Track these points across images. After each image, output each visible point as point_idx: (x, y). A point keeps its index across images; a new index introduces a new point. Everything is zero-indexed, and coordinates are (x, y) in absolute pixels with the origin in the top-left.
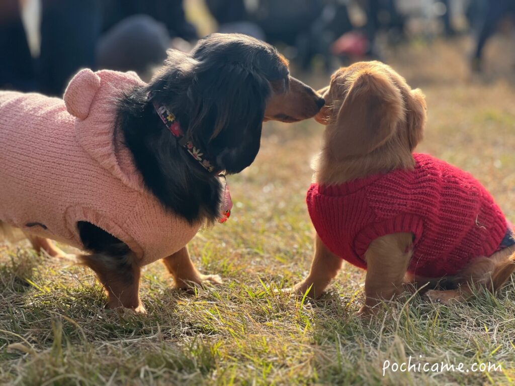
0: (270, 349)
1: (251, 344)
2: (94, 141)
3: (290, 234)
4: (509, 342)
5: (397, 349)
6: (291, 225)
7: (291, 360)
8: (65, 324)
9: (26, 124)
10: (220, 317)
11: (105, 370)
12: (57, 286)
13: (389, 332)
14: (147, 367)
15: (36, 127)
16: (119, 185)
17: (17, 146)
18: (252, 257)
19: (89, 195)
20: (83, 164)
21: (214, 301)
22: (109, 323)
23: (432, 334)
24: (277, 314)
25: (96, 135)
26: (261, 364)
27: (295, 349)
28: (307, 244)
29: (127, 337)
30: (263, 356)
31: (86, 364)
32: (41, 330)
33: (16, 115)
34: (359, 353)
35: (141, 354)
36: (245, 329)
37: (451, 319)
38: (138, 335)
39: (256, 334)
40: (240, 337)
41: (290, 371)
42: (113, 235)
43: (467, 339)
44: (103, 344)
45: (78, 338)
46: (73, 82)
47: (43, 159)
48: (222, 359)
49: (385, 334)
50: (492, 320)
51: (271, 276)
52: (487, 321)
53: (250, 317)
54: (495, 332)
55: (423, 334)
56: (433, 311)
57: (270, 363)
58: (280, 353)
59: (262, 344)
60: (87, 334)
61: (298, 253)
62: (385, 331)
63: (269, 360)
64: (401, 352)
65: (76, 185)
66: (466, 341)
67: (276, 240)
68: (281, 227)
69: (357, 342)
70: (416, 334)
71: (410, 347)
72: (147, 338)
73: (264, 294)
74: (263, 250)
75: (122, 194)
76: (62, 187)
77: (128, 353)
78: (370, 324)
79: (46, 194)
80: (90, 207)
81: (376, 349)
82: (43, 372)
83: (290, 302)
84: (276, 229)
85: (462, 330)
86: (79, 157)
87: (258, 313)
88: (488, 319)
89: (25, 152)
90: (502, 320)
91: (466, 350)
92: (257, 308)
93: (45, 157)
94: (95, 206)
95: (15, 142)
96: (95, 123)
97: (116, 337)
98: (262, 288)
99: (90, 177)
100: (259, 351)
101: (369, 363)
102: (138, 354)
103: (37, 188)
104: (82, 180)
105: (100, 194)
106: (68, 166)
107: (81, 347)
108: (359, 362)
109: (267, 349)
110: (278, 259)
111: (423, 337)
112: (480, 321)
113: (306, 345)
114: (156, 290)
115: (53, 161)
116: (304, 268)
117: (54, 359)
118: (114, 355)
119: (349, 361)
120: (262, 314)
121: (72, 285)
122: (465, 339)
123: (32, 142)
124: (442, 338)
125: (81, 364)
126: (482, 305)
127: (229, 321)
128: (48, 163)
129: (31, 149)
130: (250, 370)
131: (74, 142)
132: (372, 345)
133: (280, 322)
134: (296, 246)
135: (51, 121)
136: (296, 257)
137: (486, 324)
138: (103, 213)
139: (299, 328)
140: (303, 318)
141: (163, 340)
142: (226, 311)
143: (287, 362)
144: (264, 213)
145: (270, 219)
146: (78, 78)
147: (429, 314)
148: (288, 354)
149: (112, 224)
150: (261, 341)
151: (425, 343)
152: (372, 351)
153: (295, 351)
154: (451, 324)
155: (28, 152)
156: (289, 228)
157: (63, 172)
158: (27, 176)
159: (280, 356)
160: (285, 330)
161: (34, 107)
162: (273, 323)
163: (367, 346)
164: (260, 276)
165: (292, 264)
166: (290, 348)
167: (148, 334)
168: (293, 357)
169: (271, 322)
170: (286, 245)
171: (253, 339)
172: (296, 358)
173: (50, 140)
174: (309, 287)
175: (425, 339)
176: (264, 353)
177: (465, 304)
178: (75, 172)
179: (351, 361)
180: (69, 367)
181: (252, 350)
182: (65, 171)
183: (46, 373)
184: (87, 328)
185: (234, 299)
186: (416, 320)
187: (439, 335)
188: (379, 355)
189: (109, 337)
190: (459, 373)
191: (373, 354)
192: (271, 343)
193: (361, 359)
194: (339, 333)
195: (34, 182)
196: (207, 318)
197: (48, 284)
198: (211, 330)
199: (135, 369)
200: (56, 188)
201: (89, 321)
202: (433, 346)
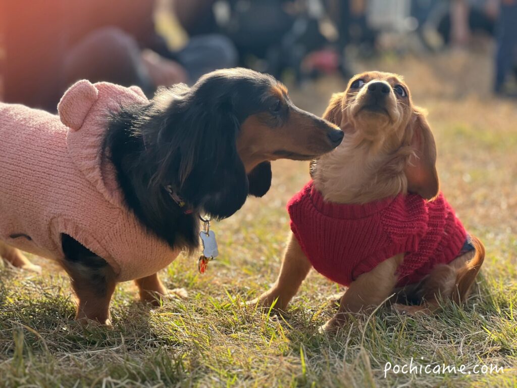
0: (235, 360)
1: (216, 355)
2: (82, 153)
3: (257, 246)
4: (475, 355)
5: (362, 361)
6: (258, 238)
7: (256, 372)
8: (28, 335)
9: (17, 134)
10: (185, 329)
11: (67, 381)
12: (20, 297)
13: (355, 344)
14: (109, 378)
15: (28, 137)
16: (102, 200)
17: (7, 156)
18: (219, 269)
19: (71, 207)
20: (71, 176)
21: (180, 313)
22: (73, 335)
23: (398, 346)
24: (243, 326)
25: (85, 148)
26: (226, 375)
27: (261, 361)
28: (275, 256)
29: (90, 349)
30: (227, 367)
31: (48, 375)
32: (3, 340)
33: (6, 125)
34: (324, 365)
35: (104, 365)
36: (210, 341)
37: (417, 332)
38: (102, 346)
39: (221, 345)
40: (205, 349)
41: (254, 382)
42: (91, 250)
43: (434, 352)
44: (65, 355)
45: (41, 349)
46: (69, 92)
47: (34, 169)
48: (186, 371)
49: (351, 346)
50: (458, 332)
51: (237, 289)
52: (454, 334)
53: (216, 329)
54: (462, 344)
55: (389, 346)
56: (399, 323)
57: (234, 374)
58: (244, 365)
59: (227, 355)
60: (49, 345)
61: (264, 265)
62: (351, 343)
63: (234, 372)
64: (367, 363)
65: (62, 196)
66: (432, 354)
67: (243, 252)
68: (249, 240)
69: (322, 355)
70: (383, 346)
71: (376, 359)
72: (110, 349)
73: (230, 306)
74: (230, 262)
75: (104, 209)
76: (49, 197)
77: (90, 364)
78: (336, 336)
79: (34, 203)
80: (70, 218)
81: (342, 361)
82: (5, 382)
83: (256, 314)
84: (243, 241)
85: (429, 342)
86: (68, 168)
87: (223, 325)
88: (455, 332)
89: (15, 162)
90: (469, 332)
91: (433, 362)
92: (223, 320)
93: (36, 167)
94: (76, 219)
95: (4, 152)
96: (86, 135)
97: (79, 349)
98: (227, 300)
99: (75, 189)
100: (223, 363)
101: (334, 376)
102: (101, 366)
103: (25, 198)
104: (67, 192)
105: (82, 206)
106: (57, 176)
107: (42, 359)
108: (325, 374)
109: (231, 361)
110: (244, 271)
111: (389, 349)
112: (447, 334)
113: (272, 357)
114: (121, 301)
115: (43, 171)
116: (271, 280)
117: (15, 370)
118: (76, 366)
119: (314, 373)
120: (228, 326)
121: (35, 296)
122: (431, 351)
123: (24, 152)
124: (408, 351)
125: (43, 375)
126: (449, 317)
127: (194, 333)
128: (38, 173)
129: (22, 158)
130: (214, 382)
131: (66, 153)
132: (338, 357)
133: (246, 334)
134: (263, 258)
135: (44, 131)
136: (263, 269)
137: (453, 336)
138: (83, 226)
139: (264, 340)
140: (269, 330)
141: (126, 352)
142: (191, 323)
143: (252, 374)
144: (231, 225)
145: (237, 231)
146: (75, 89)
147: (395, 327)
148: (253, 365)
149: (90, 239)
150: (226, 353)
151: (391, 355)
152: (338, 363)
153: (260, 363)
154: (418, 336)
155: (19, 162)
156: (257, 240)
157: (52, 182)
158: (16, 186)
159: (245, 368)
160: (251, 342)
161: (25, 117)
162: (239, 335)
163: (333, 358)
164: (226, 288)
165: (259, 276)
166: (255, 360)
167: (111, 345)
168: (258, 369)
169: (237, 334)
170: (254, 256)
171: (218, 351)
172: (261, 370)
173: (42, 150)
174: (275, 300)
175: (391, 351)
176: (228, 365)
177: (432, 316)
178: (63, 182)
179: (316, 373)
180: (31, 377)
181: (216, 362)
182: (54, 182)
183: (7, 383)
184: (50, 339)
185: (200, 310)
186: (383, 332)
187: (405, 347)
188: (345, 367)
189: (72, 349)
190: (425, 385)
191: (339, 366)
192: (236, 355)
193: (327, 371)
194: (304, 345)
195: (23, 192)
196: (172, 329)
197: (11, 295)
198: (176, 341)
199: (97, 380)
200: (44, 198)
201: (52, 332)
202: (399, 358)
